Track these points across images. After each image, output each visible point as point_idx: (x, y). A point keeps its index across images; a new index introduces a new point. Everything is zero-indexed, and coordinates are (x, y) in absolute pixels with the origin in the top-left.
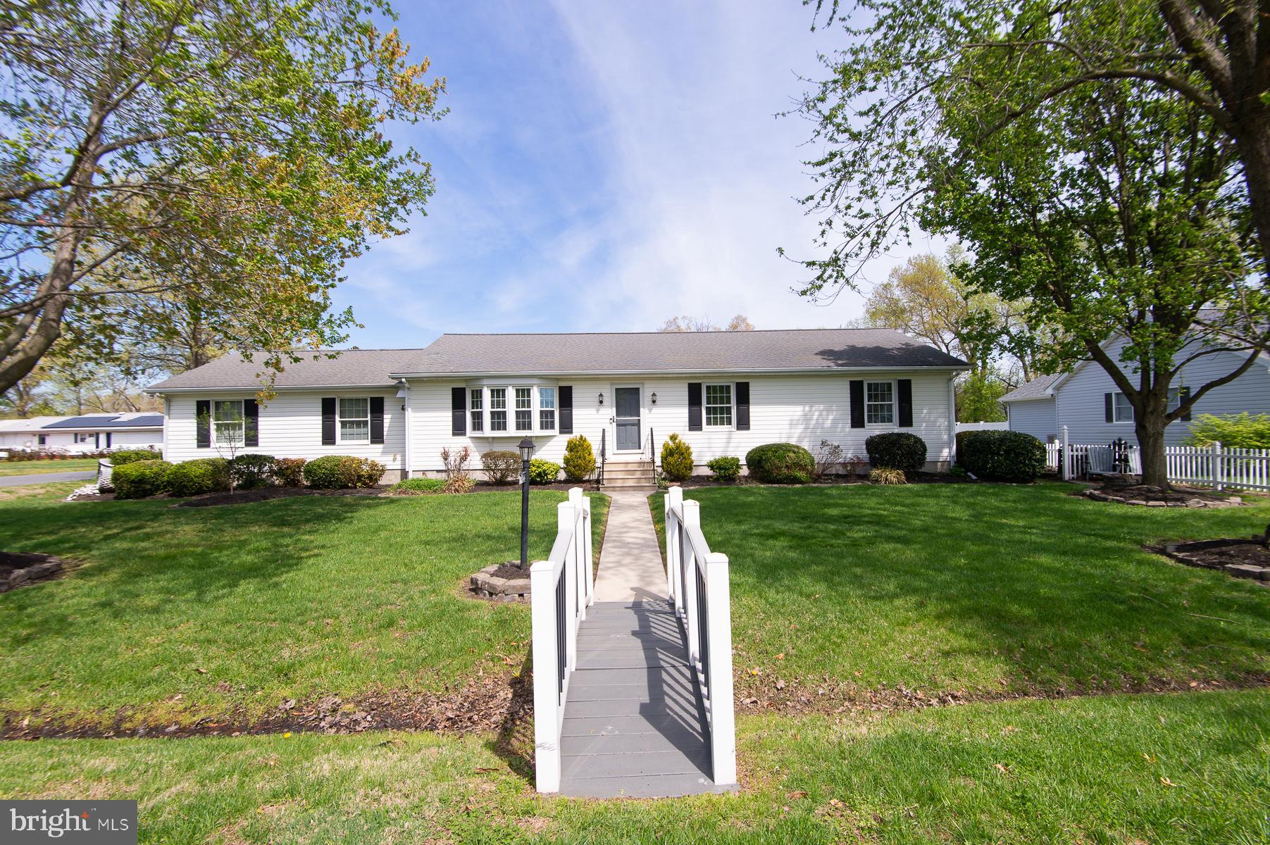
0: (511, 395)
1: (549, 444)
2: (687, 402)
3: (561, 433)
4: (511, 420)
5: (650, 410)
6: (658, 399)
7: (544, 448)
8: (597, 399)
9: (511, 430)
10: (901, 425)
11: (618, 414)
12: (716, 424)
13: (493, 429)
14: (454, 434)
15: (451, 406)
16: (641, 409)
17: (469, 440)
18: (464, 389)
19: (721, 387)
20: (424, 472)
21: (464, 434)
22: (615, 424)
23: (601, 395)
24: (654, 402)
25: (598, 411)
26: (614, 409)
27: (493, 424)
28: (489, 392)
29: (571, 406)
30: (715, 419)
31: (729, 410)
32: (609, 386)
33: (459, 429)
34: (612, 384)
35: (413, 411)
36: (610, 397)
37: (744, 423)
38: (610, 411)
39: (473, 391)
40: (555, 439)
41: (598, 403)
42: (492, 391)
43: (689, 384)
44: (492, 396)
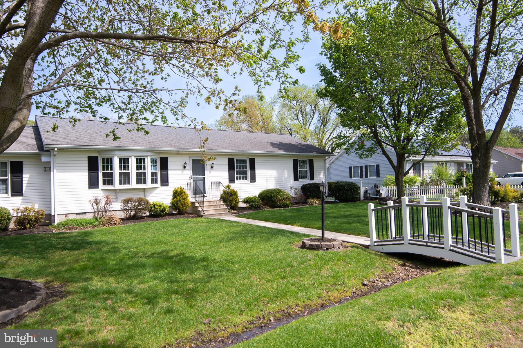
0: (133, 162)
1: (155, 192)
2: (228, 168)
3: (161, 185)
4: (133, 178)
5: (210, 172)
6: (215, 166)
7: (151, 195)
8: (182, 166)
9: (134, 184)
10: (311, 180)
11: (193, 175)
12: (240, 180)
13: (121, 183)
14: (90, 188)
15: (87, 168)
16: (206, 172)
17: (101, 192)
18: (97, 157)
19: (243, 160)
20: (66, 215)
21: (98, 187)
22: (192, 180)
23: (185, 163)
24: (212, 167)
25: (182, 172)
26: (192, 171)
27: (120, 180)
28: (118, 160)
29: (167, 169)
30: (240, 177)
31: (246, 172)
32: (188, 158)
33: (93, 184)
34: (190, 157)
35: (58, 172)
36: (189, 165)
37: (253, 179)
38: (189, 173)
39: (103, 159)
40: (158, 189)
41: (182, 168)
42: (120, 159)
43: (229, 159)
44: (120, 162)
